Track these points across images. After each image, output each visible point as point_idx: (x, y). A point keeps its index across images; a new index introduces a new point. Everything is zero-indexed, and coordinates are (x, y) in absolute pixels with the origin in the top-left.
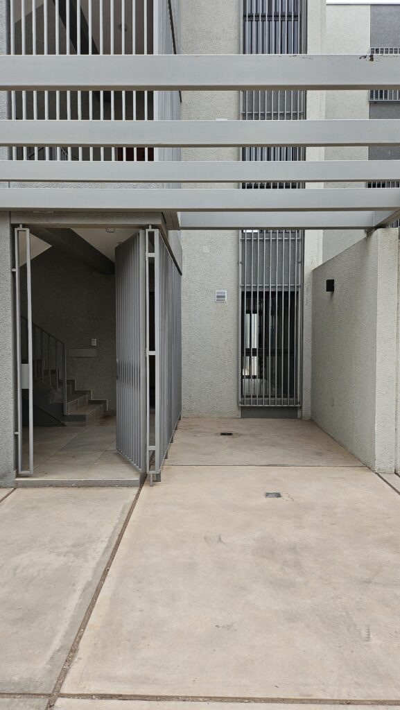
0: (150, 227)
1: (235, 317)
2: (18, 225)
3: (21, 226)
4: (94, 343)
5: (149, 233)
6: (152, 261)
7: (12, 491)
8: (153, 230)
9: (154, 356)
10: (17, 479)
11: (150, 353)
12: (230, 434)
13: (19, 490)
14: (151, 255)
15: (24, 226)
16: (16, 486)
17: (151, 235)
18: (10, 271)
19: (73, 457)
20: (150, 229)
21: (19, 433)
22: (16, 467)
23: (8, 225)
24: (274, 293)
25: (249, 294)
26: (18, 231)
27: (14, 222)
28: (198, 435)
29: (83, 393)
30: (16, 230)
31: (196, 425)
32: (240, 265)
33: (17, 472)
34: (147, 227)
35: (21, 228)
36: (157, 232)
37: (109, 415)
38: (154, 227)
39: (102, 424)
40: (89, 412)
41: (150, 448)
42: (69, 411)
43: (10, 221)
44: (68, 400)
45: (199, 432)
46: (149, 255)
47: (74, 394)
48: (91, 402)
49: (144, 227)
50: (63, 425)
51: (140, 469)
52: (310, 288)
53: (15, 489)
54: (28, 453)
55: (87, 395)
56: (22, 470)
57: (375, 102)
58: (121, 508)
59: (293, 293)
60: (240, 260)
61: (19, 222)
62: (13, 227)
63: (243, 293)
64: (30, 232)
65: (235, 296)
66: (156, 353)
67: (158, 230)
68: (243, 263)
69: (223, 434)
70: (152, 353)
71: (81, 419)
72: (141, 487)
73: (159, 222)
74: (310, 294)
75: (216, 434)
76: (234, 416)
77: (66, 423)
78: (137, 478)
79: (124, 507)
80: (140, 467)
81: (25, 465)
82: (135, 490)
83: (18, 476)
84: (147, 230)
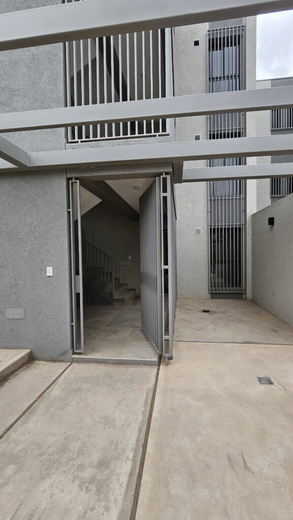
0: (164, 174)
1: (207, 242)
2: (71, 179)
3: (73, 178)
4: (130, 258)
5: (163, 178)
6: (165, 198)
7: (70, 365)
8: (166, 176)
9: (168, 269)
10: (74, 356)
11: (164, 267)
12: (208, 311)
13: (74, 365)
14: (165, 195)
15: (76, 179)
16: (73, 361)
17: (165, 180)
18: (66, 210)
19: (114, 332)
20: (164, 176)
21: (74, 324)
22: (73, 347)
23: (65, 178)
24: (229, 229)
25: (214, 229)
26: (72, 183)
27: (68, 176)
28: (189, 312)
29: (124, 285)
30: (70, 181)
31: (187, 304)
32: (209, 214)
33: (73, 350)
34: (162, 174)
35: (74, 181)
36: (168, 177)
37: (137, 298)
38: (167, 174)
39: (134, 304)
40: (126, 297)
41: (165, 337)
42: (116, 296)
43: (66, 176)
44: (115, 290)
45: (190, 310)
46: (163, 195)
47: (119, 285)
48: (128, 290)
49: (159, 175)
50: (113, 304)
51: (158, 351)
52: (250, 225)
53: (72, 363)
54: (80, 338)
55: (126, 286)
56: (77, 349)
57: (274, 130)
58: (145, 395)
59: (240, 228)
60: (209, 211)
61: (72, 176)
62: (68, 179)
63: (211, 229)
64: (81, 184)
65: (206, 231)
66: (169, 267)
67: (169, 176)
68: (211, 212)
69: (204, 311)
70: (166, 267)
71: (122, 301)
72: (159, 366)
73: (170, 170)
74: (250, 228)
75: (200, 311)
76: (207, 297)
77: (114, 303)
78: (155, 359)
79: (147, 394)
80: (158, 349)
81: (79, 347)
82: (155, 370)
83: (74, 353)
84: (162, 177)
